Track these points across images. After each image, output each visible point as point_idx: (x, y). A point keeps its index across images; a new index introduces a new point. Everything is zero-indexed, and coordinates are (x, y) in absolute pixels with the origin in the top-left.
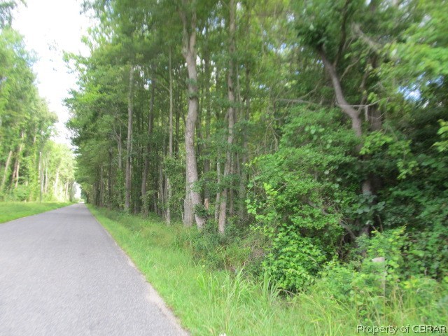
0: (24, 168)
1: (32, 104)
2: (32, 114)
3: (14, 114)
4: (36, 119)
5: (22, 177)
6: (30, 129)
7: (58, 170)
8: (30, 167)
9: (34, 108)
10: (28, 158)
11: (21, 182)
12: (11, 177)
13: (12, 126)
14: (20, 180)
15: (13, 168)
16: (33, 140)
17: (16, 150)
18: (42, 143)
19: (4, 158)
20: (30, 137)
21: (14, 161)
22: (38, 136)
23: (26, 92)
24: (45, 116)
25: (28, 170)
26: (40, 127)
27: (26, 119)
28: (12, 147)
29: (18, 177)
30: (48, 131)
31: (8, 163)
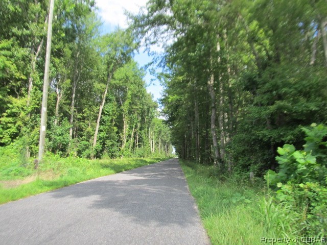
0: (141, 137)
1: (143, 99)
2: (143, 105)
3: (134, 107)
4: (146, 107)
5: (140, 143)
6: (142, 114)
7: (160, 137)
8: (144, 136)
9: (144, 101)
10: (143, 131)
11: (140, 146)
12: (134, 144)
13: (133, 114)
14: (139, 145)
15: (135, 138)
16: (144, 120)
17: (136, 127)
18: (150, 122)
19: (130, 133)
20: (143, 119)
21: (135, 134)
22: (147, 117)
23: (139, 94)
24: (150, 105)
25: (143, 138)
26: (148, 112)
27: (140, 108)
28: (134, 126)
29: (138, 143)
30: (153, 114)
31: (132, 135)
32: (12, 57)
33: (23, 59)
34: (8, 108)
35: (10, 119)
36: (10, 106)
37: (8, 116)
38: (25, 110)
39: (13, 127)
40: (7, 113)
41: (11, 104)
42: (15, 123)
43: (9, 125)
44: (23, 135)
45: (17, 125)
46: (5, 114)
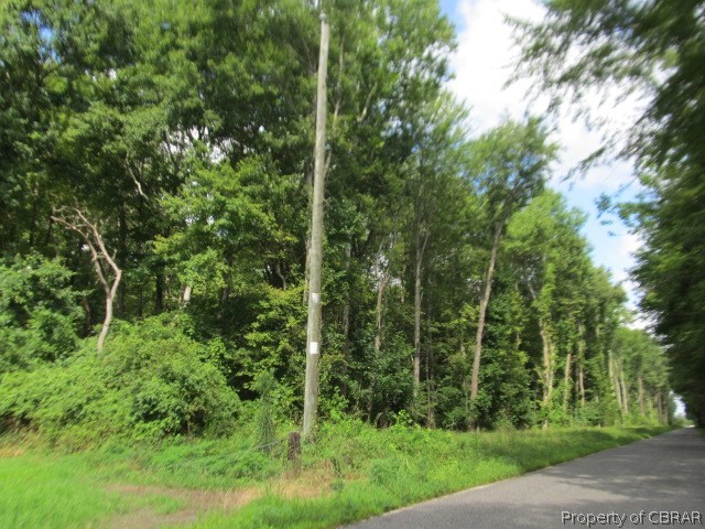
0: (589, 376)
1: (586, 281)
2: (588, 296)
3: (565, 301)
4: (594, 301)
5: (588, 390)
6: (588, 318)
7: (640, 373)
8: (596, 373)
9: (589, 287)
10: (592, 361)
11: (589, 397)
12: (573, 392)
13: (564, 319)
14: (587, 394)
15: (574, 377)
16: (594, 333)
17: (575, 351)
18: (608, 338)
19: (561, 365)
20: (590, 330)
21: (574, 367)
22: (600, 326)
23: (575, 269)
24: (604, 295)
25: (595, 378)
26: (602, 311)
27: (581, 304)
28: (569, 348)
29: (583, 391)
30: (614, 317)
31: (567, 370)
32: (266, 196)
33: (290, 201)
34: (262, 310)
35: (265, 335)
36: (265, 304)
37: (262, 329)
38: (300, 314)
39: (272, 353)
40: (259, 321)
41: (268, 300)
42: (277, 344)
43: (265, 349)
44: (295, 372)
45: (280, 348)
46: (256, 325)
